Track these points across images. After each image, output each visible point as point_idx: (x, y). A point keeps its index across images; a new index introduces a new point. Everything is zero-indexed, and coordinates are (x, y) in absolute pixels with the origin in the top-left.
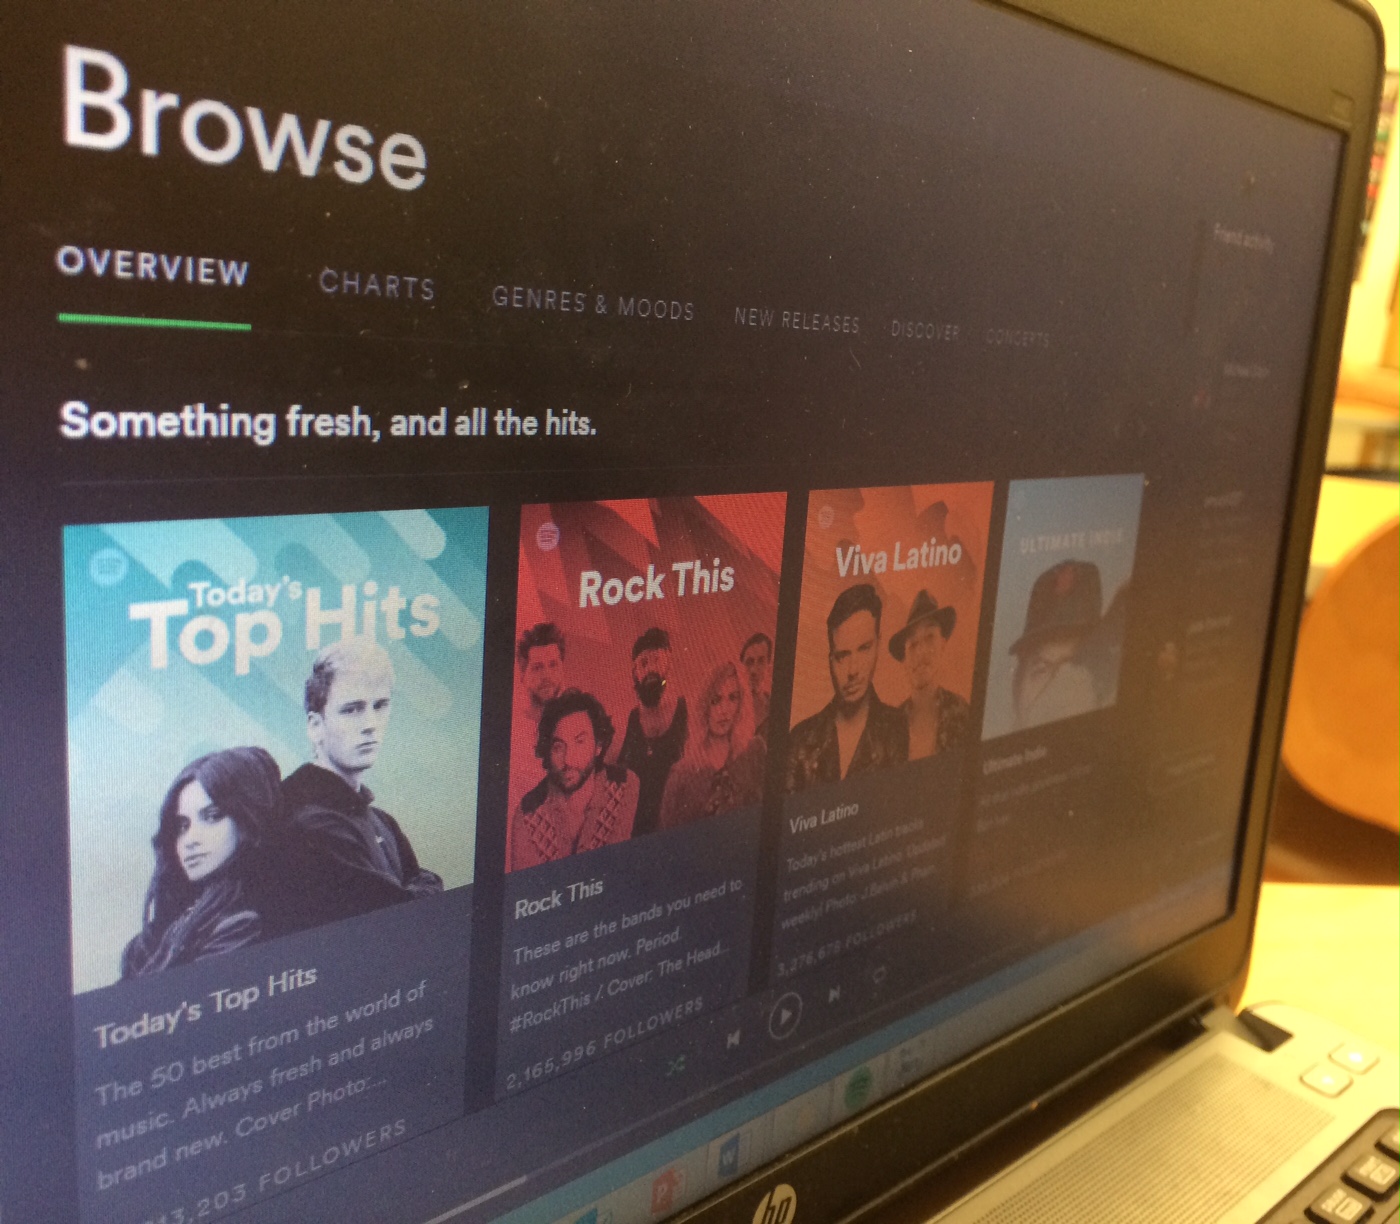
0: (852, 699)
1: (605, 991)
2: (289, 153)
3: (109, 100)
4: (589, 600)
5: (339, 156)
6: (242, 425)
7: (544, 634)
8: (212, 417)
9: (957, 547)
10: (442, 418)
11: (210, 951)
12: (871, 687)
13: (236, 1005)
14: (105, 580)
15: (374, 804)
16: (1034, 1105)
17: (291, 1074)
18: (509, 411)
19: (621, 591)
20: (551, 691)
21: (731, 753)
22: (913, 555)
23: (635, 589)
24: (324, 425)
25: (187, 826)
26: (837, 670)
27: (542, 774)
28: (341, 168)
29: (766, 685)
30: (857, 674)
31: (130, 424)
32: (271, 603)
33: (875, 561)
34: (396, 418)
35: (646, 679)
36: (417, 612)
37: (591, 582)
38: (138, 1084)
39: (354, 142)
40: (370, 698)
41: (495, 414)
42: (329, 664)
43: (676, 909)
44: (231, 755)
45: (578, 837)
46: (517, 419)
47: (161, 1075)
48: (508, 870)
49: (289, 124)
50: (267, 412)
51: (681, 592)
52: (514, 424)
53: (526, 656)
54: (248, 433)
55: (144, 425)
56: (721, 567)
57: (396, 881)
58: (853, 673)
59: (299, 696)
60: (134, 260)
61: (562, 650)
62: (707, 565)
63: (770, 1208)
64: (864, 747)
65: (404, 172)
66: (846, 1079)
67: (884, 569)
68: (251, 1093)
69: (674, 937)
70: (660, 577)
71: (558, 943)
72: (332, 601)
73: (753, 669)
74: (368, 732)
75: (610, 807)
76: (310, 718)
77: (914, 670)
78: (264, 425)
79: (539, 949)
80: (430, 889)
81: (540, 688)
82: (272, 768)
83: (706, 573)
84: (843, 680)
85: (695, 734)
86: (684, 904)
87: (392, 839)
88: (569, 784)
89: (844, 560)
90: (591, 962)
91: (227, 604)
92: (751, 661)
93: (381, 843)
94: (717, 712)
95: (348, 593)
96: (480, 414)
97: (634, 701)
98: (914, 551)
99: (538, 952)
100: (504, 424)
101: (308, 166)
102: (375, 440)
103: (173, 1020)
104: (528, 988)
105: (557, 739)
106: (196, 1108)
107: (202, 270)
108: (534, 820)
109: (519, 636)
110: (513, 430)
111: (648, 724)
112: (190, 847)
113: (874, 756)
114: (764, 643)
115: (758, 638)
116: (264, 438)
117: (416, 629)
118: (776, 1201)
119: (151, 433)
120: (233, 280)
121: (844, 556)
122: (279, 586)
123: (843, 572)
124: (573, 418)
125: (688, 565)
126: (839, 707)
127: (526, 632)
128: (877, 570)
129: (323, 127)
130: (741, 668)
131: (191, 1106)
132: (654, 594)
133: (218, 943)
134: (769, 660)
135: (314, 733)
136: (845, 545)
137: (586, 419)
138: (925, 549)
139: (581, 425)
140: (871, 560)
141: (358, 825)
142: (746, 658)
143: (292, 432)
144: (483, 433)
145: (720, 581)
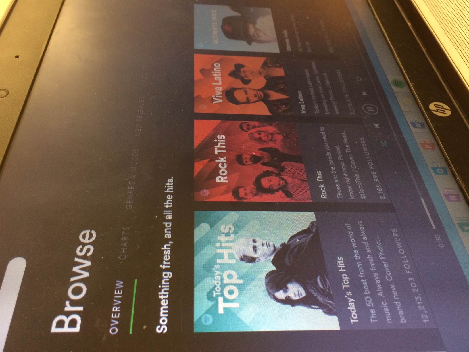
0: (262, 95)
1: (355, 169)
2: (84, 269)
3: (67, 320)
4: (226, 180)
5: (86, 254)
6: (165, 281)
7: (236, 193)
8: (163, 290)
9: (215, 65)
10: (166, 223)
11: (329, 290)
12: (260, 90)
13: (347, 281)
14: (211, 320)
15: (286, 243)
16: (409, 24)
17: (372, 264)
18: (165, 203)
19: (223, 170)
20: (254, 190)
21: (277, 133)
22: (217, 79)
23: (223, 165)
24: (166, 258)
25: (289, 297)
26: (252, 101)
27: (280, 192)
28: (89, 254)
29: (256, 123)
30: (255, 95)
31: (164, 313)
32: (221, 273)
33: (218, 91)
34: (165, 237)
35: (252, 161)
36: (226, 231)
37: (220, 179)
38: (371, 310)
39: (81, 251)
40: (252, 244)
41: (166, 207)
42: (241, 256)
43: (329, 147)
44: (267, 285)
45: (302, 180)
46: (167, 201)
47: (369, 304)
48: (311, 201)
49: (75, 269)
50: (162, 274)
51: (225, 151)
52: (169, 202)
53: (242, 198)
54: (168, 280)
55: (164, 309)
56: (217, 139)
57: (312, 235)
58: (254, 96)
59: (250, 265)
60: (114, 313)
61: (241, 187)
62: (216, 144)
63: (437, 111)
64: (279, 91)
65: (91, 236)
66: (394, 88)
67: (221, 88)
68: (378, 276)
69: (338, 148)
70: (220, 158)
71: (337, 185)
72: (221, 256)
73: (251, 127)
74: (263, 245)
75: (293, 171)
76: (257, 262)
77: (255, 76)
78: (166, 275)
79: (338, 191)
80: (315, 225)
81: (253, 194)
82: (272, 272)
83: (219, 144)
84: (256, 99)
85: (271, 145)
86: (327, 146)
87: (298, 237)
88: (284, 184)
89: (217, 100)
90: (344, 174)
91: (220, 286)
92: (249, 129)
93: (299, 240)
94: (264, 139)
95: (219, 251)
96: (165, 212)
97: (259, 164)
98: (215, 79)
99: (339, 191)
100: (169, 205)
101: (88, 263)
102: (172, 243)
103: (351, 300)
104: (351, 193)
105: (269, 188)
106: (381, 293)
107: (118, 293)
108: (295, 194)
109: (235, 200)
110: (171, 202)
111: (266, 160)
112: (295, 296)
113: (282, 87)
114: (243, 124)
115: (241, 127)
116: (170, 275)
117: (231, 231)
118: (435, 109)
119: (167, 307)
120: (121, 284)
121: (215, 100)
122: (216, 271)
123: (221, 101)
124: (168, 184)
125: (216, 149)
126: (265, 99)
127: (234, 198)
128: (221, 90)
129: (77, 260)
130: (250, 132)
131: (380, 294)
132: (225, 160)
133: (327, 287)
134: (248, 123)
135: (262, 260)
136: (212, 100)
137: (168, 181)
138: (215, 75)
139: (170, 182)
140: (218, 92)
141: (293, 246)
142: (247, 130)
143: (169, 267)
144: (171, 211)
145: (222, 139)
